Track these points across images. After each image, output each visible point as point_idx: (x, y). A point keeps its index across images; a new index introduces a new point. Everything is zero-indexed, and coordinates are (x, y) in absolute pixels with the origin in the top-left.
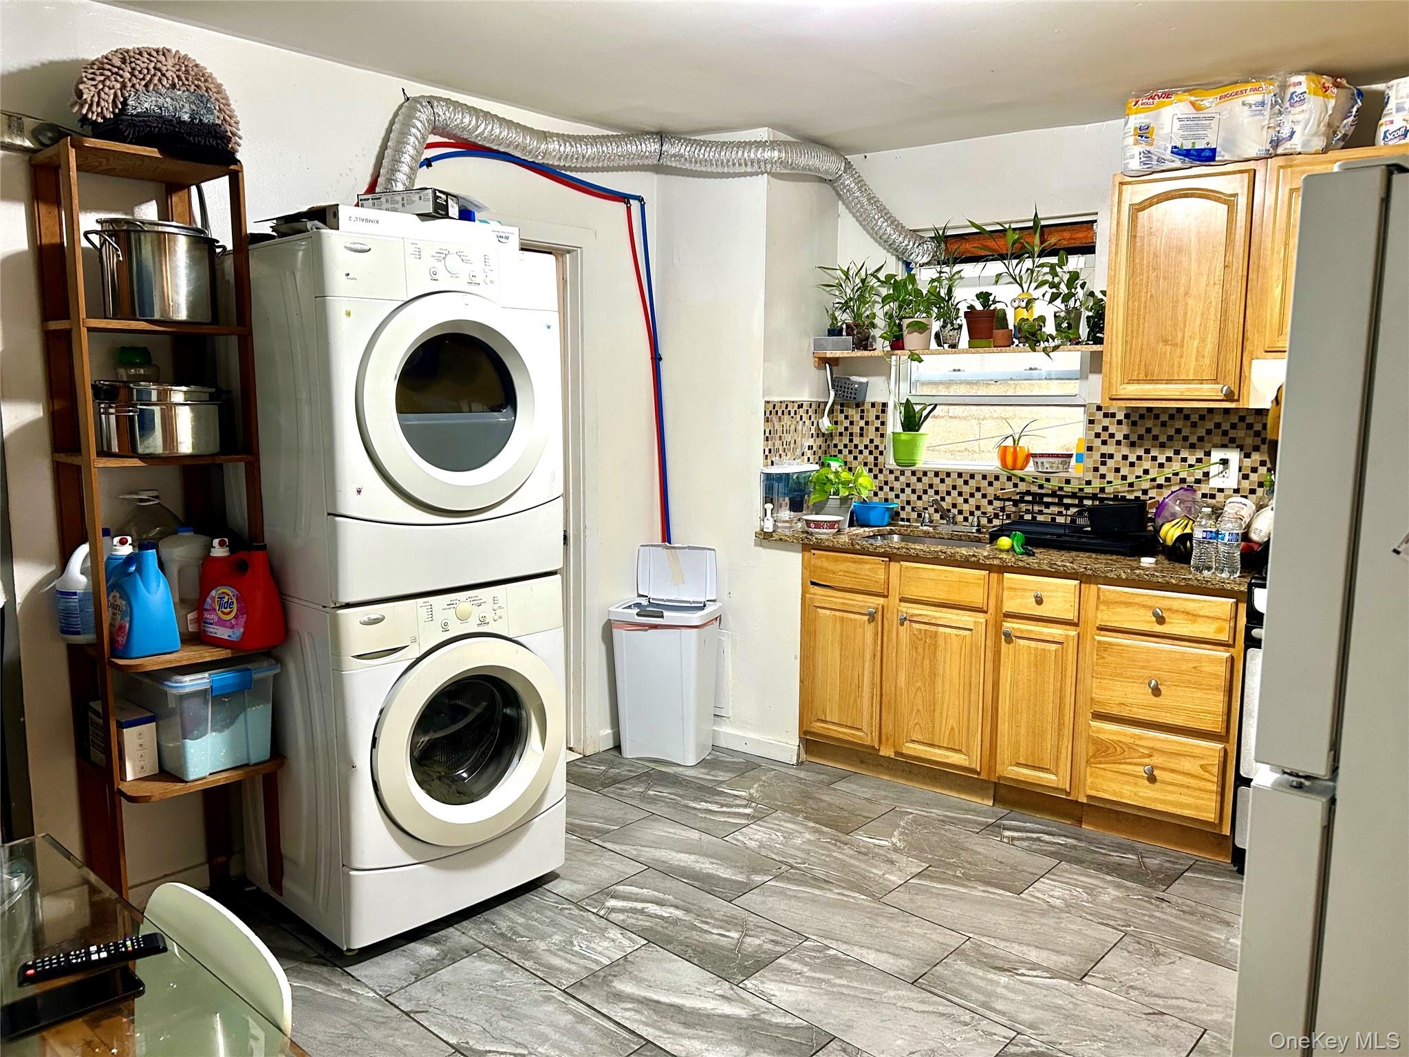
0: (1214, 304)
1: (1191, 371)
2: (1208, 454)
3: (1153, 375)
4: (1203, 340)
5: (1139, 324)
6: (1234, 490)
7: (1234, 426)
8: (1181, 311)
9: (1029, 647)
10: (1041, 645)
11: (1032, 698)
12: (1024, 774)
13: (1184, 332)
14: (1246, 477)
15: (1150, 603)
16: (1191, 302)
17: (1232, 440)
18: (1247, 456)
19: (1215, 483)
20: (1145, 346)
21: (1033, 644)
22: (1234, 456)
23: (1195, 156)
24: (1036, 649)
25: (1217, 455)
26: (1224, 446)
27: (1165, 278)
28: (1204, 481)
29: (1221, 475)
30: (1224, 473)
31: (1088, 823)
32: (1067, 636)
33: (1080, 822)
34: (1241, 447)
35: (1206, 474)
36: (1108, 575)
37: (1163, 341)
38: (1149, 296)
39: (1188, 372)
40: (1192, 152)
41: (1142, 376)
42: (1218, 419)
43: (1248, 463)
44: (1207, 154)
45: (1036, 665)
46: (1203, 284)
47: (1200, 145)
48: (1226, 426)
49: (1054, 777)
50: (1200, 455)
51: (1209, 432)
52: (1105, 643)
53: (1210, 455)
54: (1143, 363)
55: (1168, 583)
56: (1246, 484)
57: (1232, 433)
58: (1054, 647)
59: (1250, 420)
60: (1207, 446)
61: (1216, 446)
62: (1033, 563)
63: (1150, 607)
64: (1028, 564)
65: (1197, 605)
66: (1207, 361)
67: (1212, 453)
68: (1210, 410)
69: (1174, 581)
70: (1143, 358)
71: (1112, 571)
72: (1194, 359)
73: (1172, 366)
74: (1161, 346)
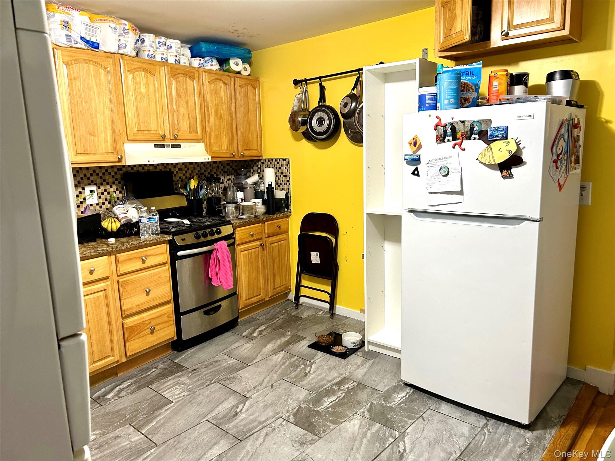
0: (107, 117)
1: (104, 149)
2: (83, 189)
3: (87, 150)
4: (106, 134)
5: (77, 125)
6: (97, 204)
7: (91, 175)
8: (94, 120)
9: (90, 299)
10: (96, 295)
11: (96, 324)
12: (98, 366)
13: (98, 130)
14: (100, 197)
15: (138, 256)
16: (98, 115)
17: (92, 181)
18: (99, 188)
19: (88, 202)
20: (82, 136)
21: (91, 296)
22: (94, 188)
23: (91, 45)
24: (94, 298)
25: (88, 189)
26: (89, 184)
27: (85, 103)
28: (84, 202)
29: (91, 198)
30: (92, 197)
31: (120, 372)
32: (107, 285)
33: (117, 374)
34: (96, 184)
35: (84, 199)
36: (123, 248)
37: (90, 134)
38: (79, 111)
39: (102, 149)
40: (90, 42)
41: (83, 152)
42: (85, 172)
43: (100, 191)
44: (96, 45)
45: (95, 307)
46: (102, 108)
47: (93, 40)
48: (88, 175)
49: (112, 358)
50: (80, 190)
51: (82, 178)
52: (124, 281)
53: (84, 190)
54: (82, 145)
55: (146, 244)
56: (101, 201)
57: (92, 178)
58: (101, 293)
59: (97, 171)
60: (82, 185)
61: (86, 185)
62: (87, 253)
63: (139, 258)
64: (85, 255)
65: (154, 250)
66: (109, 144)
67: (85, 188)
68: (81, 168)
69: (148, 243)
70: (82, 142)
71: (123, 246)
72: (104, 143)
73: (95, 147)
74: (89, 136)
